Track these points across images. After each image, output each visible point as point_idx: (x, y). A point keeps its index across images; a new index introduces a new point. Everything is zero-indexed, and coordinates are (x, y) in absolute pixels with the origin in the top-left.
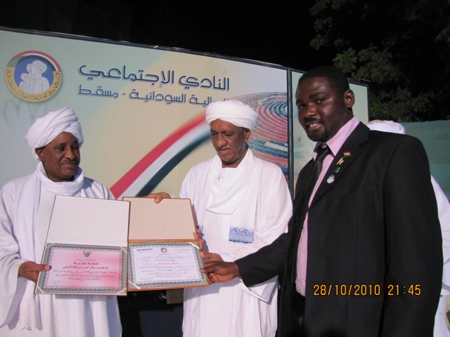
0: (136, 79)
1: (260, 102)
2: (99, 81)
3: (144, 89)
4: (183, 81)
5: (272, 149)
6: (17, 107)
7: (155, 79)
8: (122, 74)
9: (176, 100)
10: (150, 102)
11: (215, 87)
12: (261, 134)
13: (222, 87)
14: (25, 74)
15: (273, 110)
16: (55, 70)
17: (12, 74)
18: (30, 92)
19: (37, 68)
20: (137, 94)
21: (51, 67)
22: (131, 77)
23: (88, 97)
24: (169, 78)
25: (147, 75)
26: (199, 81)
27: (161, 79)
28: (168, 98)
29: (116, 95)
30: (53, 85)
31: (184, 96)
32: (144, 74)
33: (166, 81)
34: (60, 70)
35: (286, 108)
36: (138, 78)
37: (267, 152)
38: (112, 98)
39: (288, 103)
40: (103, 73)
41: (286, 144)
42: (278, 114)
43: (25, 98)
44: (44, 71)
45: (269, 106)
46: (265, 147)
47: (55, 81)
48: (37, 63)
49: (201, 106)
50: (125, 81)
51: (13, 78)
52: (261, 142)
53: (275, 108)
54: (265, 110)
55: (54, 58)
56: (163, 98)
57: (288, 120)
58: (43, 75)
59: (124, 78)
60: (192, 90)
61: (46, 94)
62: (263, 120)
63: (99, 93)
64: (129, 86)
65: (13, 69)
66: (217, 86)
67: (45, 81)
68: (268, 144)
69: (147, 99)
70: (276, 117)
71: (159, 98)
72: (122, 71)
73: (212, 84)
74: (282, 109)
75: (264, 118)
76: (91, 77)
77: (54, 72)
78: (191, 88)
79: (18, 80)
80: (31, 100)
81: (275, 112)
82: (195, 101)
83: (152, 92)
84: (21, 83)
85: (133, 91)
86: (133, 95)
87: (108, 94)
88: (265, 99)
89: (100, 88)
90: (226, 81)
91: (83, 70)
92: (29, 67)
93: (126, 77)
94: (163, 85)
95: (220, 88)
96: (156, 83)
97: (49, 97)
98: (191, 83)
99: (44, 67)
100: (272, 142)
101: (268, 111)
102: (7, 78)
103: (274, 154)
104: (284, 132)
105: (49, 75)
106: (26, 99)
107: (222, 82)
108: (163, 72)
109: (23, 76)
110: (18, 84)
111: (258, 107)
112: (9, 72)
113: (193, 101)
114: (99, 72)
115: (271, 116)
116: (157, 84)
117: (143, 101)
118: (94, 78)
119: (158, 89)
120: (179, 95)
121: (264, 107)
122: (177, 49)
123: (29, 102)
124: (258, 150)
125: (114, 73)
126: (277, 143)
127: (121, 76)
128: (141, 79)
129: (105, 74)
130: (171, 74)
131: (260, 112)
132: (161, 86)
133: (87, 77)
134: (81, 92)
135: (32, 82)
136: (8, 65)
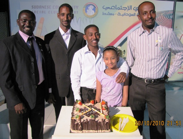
0: (120, 9)
1: (162, 14)
2: (108, 10)
3: (122, 12)
4: (135, 9)
6: (86, 20)
7: (125, 9)
9: (132, 15)
10: (124, 16)
14: (88, 10)
15: (167, 17)
17: (85, 10)
18: (89, 15)
19: (91, 8)
21: (95, 7)
25: (123, 7)
27: (127, 9)
28: (130, 15)
29: (114, 15)
30: (95, 12)
31: (135, 14)
32: (122, 7)
33: (129, 9)
34: (97, 8)
35: (172, 16)
38: (112, 16)
39: (173, 14)
44: (93, 8)
45: (165, 16)
48: (91, 6)
50: (116, 10)
55: (96, 4)
56: (128, 15)
57: (172, 20)
58: (93, 10)
61: (94, 15)
62: (162, 20)
63: (109, 14)
64: (118, 11)
65: (85, 9)
67: (93, 11)
69: (123, 15)
70: (168, 20)
71: (127, 15)
72: (115, 7)
74: (170, 16)
78: (137, 11)
79: (86, 12)
81: (168, 17)
86: (119, 14)
87: (111, 14)
88: (164, 13)
91: (104, 7)
92: (89, 7)
93: (117, 8)
94: (129, 11)
98: (137, 9)
99: (93, 7)
101: (165, 17)
102: (83, 11)
105: (94, 9)
108: (128, 6)
110: (86, 13)
111: (161, 16)
114: (109, 8)
115: (166, 19)
116: (126, 10)
117: (122, 16)
119: (126, 12)
120: (133, 13)
121: (163, 16)
123: (89, 18)
125: (113, 8)
128: (121, 9)
130: (131, 7)
131: (161, 18)
132: (127, 11)
133: (105, 9)
134: (103, 14)
135: (90, 12)
136: (84, 7)
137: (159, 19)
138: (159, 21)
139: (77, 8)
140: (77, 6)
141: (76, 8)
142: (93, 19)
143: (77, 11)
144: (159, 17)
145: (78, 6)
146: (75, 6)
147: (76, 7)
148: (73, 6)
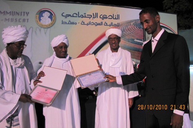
0: (83, 17)
1: (132, 24)
2: (69, 18)
3: (86, 20)
4: (101, 17)
5: (137, 42)
6: (40, 30)
7: (90, 16)
8: (78, 15)
9: (99, 24)
10: (89, 25)
11: (114, 19)
12: (133, 36)
13: (117, 18)
14: (42, 17)
17: (38, 17)
18: (44, 24)
19: (46, 15)
20: (84, 23)
21: (51, 14)
22: (81, 16)
23: (65, 25)
24: (96, 16)
25: (87, 15)
26: (107, 16)
27: (93, 16)
28: (96, 24)
29: (76, 24)
30: (52, 21)
31: (102, 23)
32: (86, 15)
34: (55, 15)
36: (84, 16)
37: (135, 43)
38: (74, 25)
40: (71, 15)
41: (143, 40)
42: (139, 28)
43: (42, 26)
44: (49, 16)
45: (136, 25)
46: (135, 42)
47: (53, 19)
48: (46, 13)
49: (109, 26)
50: (79, 18)
51: (38, 19)
52: (133, 39)
53: (138, 25)
54: (134, 26)
55: (52, 10)
56: (94, 24)
57: (143, 30)
58: (49, 17)
59: (79, 17)
60: (105, 20)
61: (50, 24)
62: (133, 30)
63: (70, 23)
64: (81, 19)
65: (38, 16)
66: (114, 18)
68: (135, 40)
69: (88, 24)
71: (92, 24)
72: (77, 14)
74: (141, 26)
75: (134, 30)
77: (53, 16)
79: (40, 20)
80: (45, 27)
81: (138, 27)
82: (106, 24)
83: (89, 21)
84: (41, 21)
86: (82, 23)
87: (73, 23)
88: (134, 22)
89: (70, 21)
90: (118, 16)
91: (63, 14)
92: (43, 14)
93: (79, 16)
94: (94, 19)
95: (116, 19)
97: (51, 25)
98: (104, 17)
99: (49, 14)
100: (137, 39)
101: (135, 27)
102: (36, 19)
103: (138, 44)
104: (142, 35)
105: (51, 17)
107: (116, 16)
108: (93, 14)
109: (42, 18)
110: (40, 21)
111: (131, 26)
112: (37, 17)
113: (105, 24)
114: (69, 15)
115: (136, 29)
116: (92, 18)
117: (86, 25)
119: (92, 20)
120: (100, 22)
121: (133, 25)
122: (99, 4)
123: (44, 28)
124: (131, 43)
125: (75, 15)
126: (139, 40)
127: (78, 16)
128: (85, 17)
130: (97, 14)
131: (132, 28)
133: (65, 17)
134: (63, 23)
135: (45, 20)
136: (36, 14)
137: (129, 29)
138: (130, 31)
139: (28, 15)
140: (27, 12)
141: (26, 15)
142: (49, 29)
143: (28, 19)
144: (129, 26)
145: (29, 12)
146: (24, 12)
147: (25, 13)
148: (21, 12)
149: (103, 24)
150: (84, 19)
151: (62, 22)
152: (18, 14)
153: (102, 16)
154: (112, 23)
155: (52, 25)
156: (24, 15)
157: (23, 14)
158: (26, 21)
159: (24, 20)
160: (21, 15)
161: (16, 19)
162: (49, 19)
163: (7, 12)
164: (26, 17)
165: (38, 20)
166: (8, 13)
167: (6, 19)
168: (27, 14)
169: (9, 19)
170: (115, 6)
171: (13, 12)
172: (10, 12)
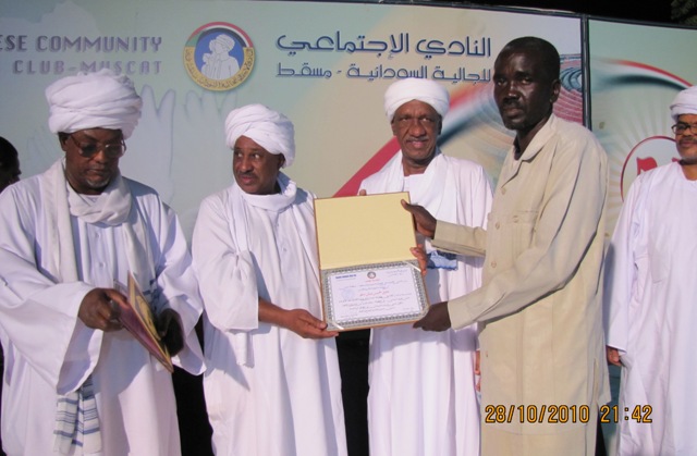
0: (355, 49)
2: (303, 55)
3: (367, 62)
4: (423, 47)
6: (201, 100)
7: (381, 47)
8: (335, 44)
9: (414, 75)
10: (376, 80)
11: (468, 54)
13: (480, 51)
14: (208, 55)
16: (245, 45)
17: (192, 56)
18: (215, 78)
19: (222, 44)
20: (358, 70)
21: (240, 42)
22: (348, 47)
23: (292, 79)
24: (401, 44)
25: (371, 42)
26: (445, 46)
27: (390, 47)
28: (401, 73)
29: (329, 74)
30: (244, 66)
31: (424, 70)
32: (366, 41)
33: (398, 49)
34: (251, 45)
35: (580, 78)
36: (357, 47)
38: (323, 79)
39: (582, 70)
40: (309, 44)
42: (566, 89)
43: (208, 87)
44: (231, 48)
47: (246, 59)
48: (222, 38)
49: (450, 83)
50: (341, 53)
51: (193, 61)
55: (240, 27)
56: (395, 74)
57: (583, 96)
58: (231, 54)
59: (339, 49)
60: (437, 60)
61: (235, 79)
63: (305, 72)
64: (347, 59)
65: (193, 50)
66: (472, 51)
67: (234, 61)
69: (371, 77)
70: (564, 94)
71: (389, 74)
72: (334, 39)
73: (465, 50)
74: (573, 80)
76: (293, 51)
77: (245, 49)
78: (434, 56)
79: (200, 63)
80: (216, 89)
82: (440, 75)
83: (378, 66)
84: (204, 68)
85: (353, 67)
86: (353, 73)
87: (318, 74)
89: (306, 66)
90: (486, 43)
91: (282, 42)
92: (212, 44)
93: (341, 47)
94: (394, 55)
95: (477, 54)
96: (383, 53)
97: (240, 82)
98: (434, 49)
99: (231, 43)
102: (186, 62)
104: (577, 115)
106: (211, 88)
107: (480, 45)
108: (392, 36)
109: (206, 57)
110: (200, 69)
112: (188, 53)
113: (437, 75)
114: (304, 44)
116: (386, 54)
117: (366, 80)
118: (298, 52)
119: (386, 61)
120: (418, 68)
123: (214, 92)
125: (324, 44)
127: (334, 46)
128: (362, 49)
129: (312, 46)
130: (405, 38)
132: (390, 57)
133: (288, 52)
134: (282, 72)
135: (217, 65)
136: (186, 45)
139: (157, 49)
140: (153, 38)
141: (150, 47)
142: (232, 96)
143: (158, 63)
145: (160, 39)
146: (145, 39)
147: (148, 42)
148: (135, 38)
149: (430, 73)
150: (357, 58)
151: (280, 69)
152: (126, 46)
153: (426, 43)
154: (462, 71)
155: (243, 80)
156: (145, 48)
157: (140, 44)
158: (152, 67)
159: (145, 67)
160: (135, 49)
161: (117, 65)
162: (233, 58)
163: (86, 40)
164: (150, 55)
165: (194, 66)
166: (91, 45)
167: (84, 64)
168: (157, 43)
169: (94, 64)
170: (473, 5)
171: (106, 38)
172: (99, 40)
